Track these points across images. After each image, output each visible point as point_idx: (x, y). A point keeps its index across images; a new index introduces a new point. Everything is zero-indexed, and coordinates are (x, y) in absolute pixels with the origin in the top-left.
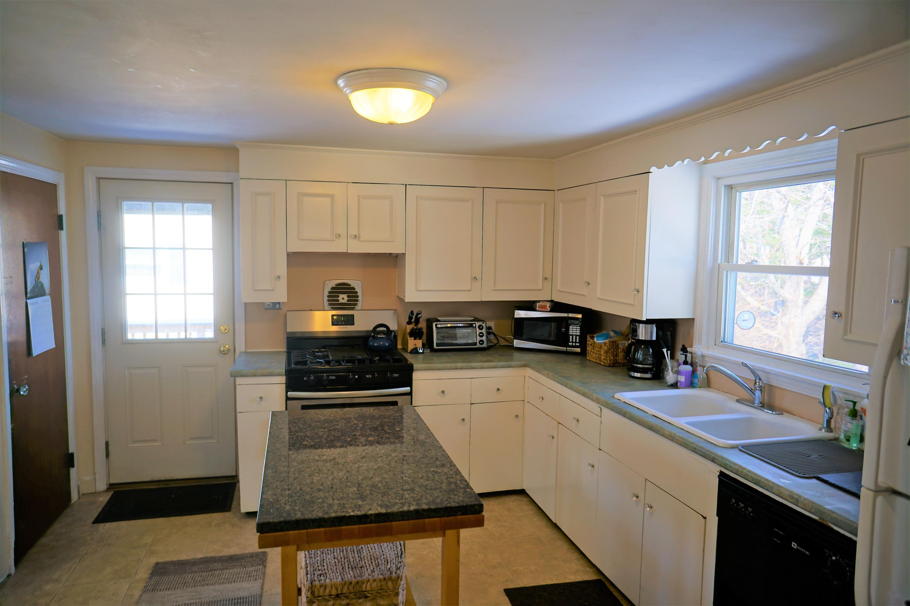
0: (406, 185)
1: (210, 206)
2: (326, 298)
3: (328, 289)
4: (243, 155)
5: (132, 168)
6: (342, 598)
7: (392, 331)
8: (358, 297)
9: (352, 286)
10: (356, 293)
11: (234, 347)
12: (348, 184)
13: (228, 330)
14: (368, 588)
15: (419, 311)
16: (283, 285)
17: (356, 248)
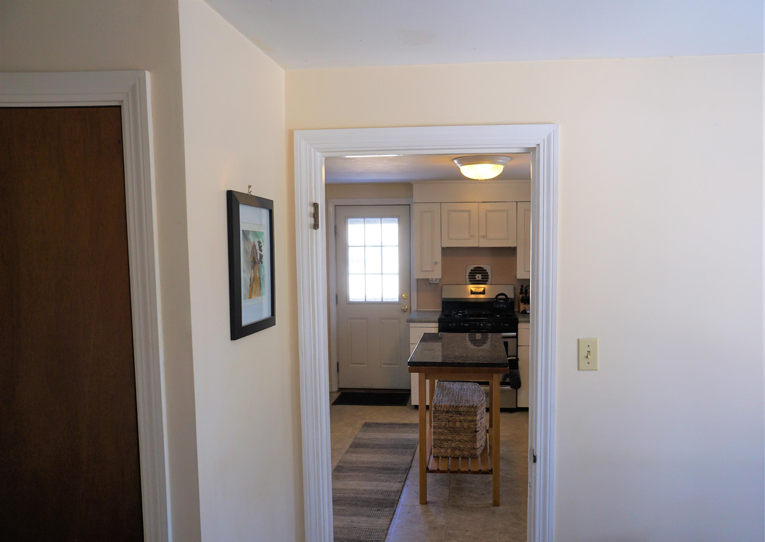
0: (517, 202)
1: (397, 219)
2: (467, 277)
3: (469, 271)
4: (415, 188)
5: (353, 199)
6: (449, 413)
7: (509, 298)
8: (488, 276)
9: (484, 269)
10: (487, 273)
11: (411, 307)
12: (479, 203)
13: (407, 296)
14: (462, 410)
15: (527, 285)
16: (439, 268)
17: (484, 244)
